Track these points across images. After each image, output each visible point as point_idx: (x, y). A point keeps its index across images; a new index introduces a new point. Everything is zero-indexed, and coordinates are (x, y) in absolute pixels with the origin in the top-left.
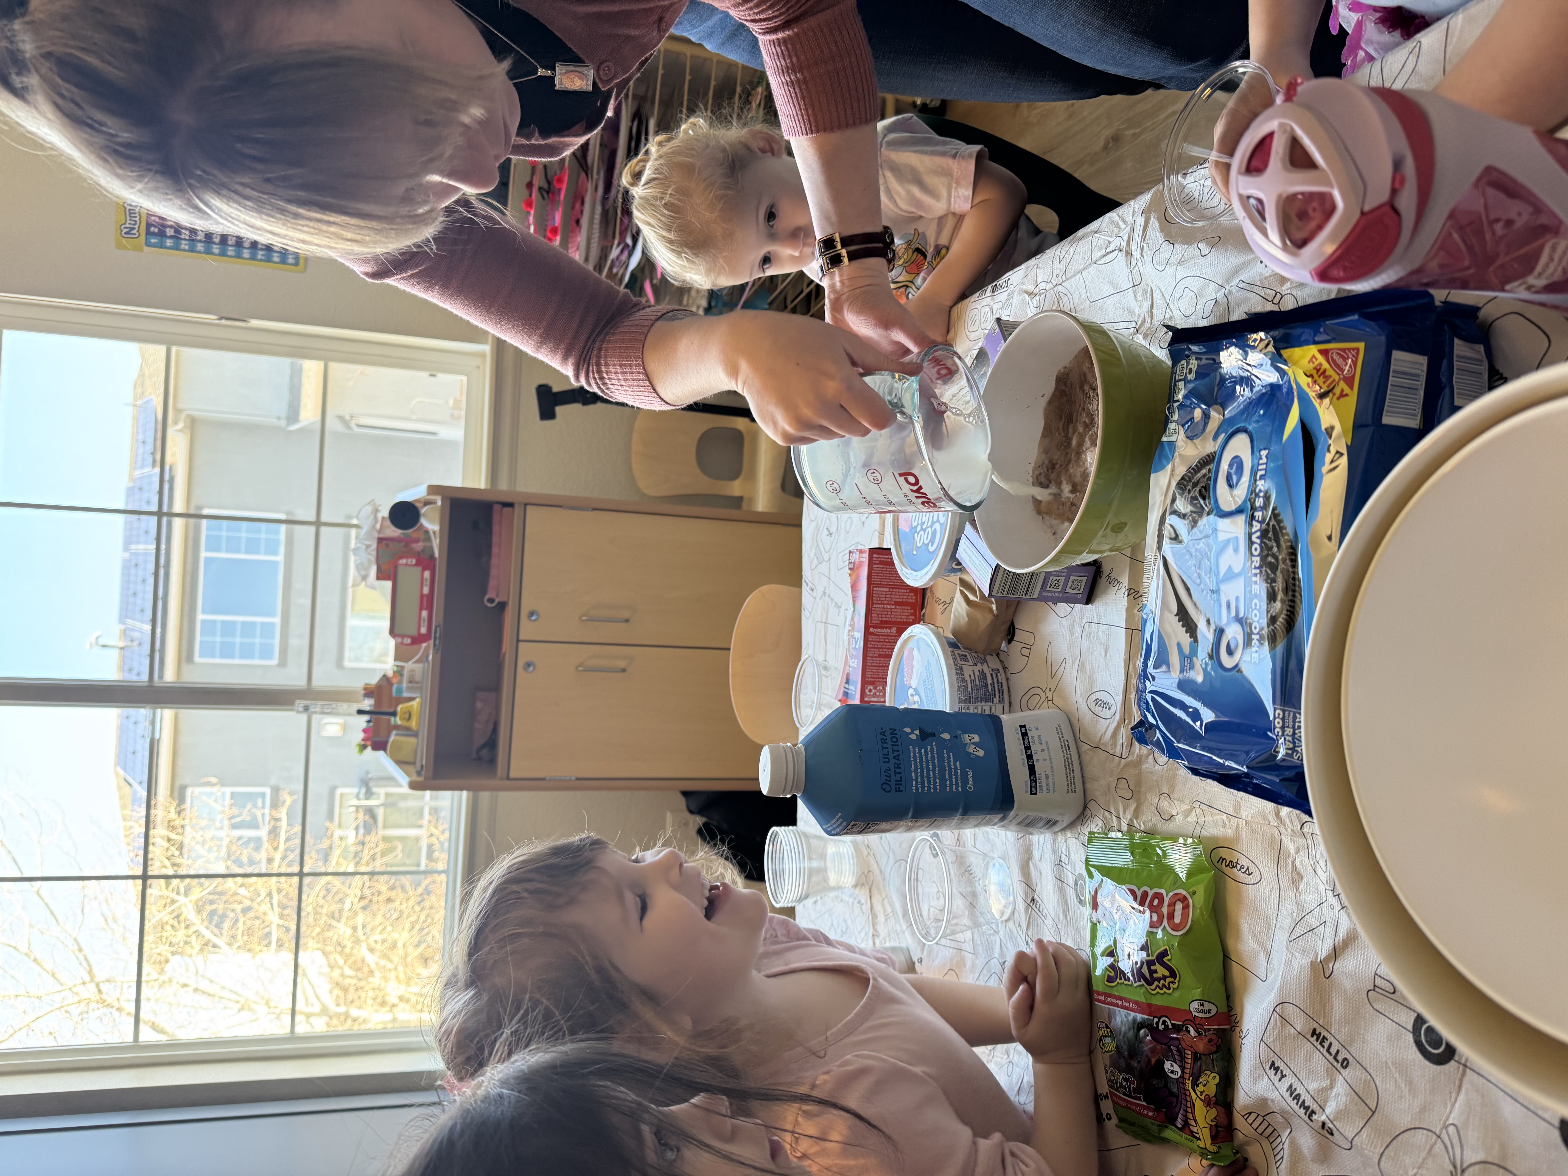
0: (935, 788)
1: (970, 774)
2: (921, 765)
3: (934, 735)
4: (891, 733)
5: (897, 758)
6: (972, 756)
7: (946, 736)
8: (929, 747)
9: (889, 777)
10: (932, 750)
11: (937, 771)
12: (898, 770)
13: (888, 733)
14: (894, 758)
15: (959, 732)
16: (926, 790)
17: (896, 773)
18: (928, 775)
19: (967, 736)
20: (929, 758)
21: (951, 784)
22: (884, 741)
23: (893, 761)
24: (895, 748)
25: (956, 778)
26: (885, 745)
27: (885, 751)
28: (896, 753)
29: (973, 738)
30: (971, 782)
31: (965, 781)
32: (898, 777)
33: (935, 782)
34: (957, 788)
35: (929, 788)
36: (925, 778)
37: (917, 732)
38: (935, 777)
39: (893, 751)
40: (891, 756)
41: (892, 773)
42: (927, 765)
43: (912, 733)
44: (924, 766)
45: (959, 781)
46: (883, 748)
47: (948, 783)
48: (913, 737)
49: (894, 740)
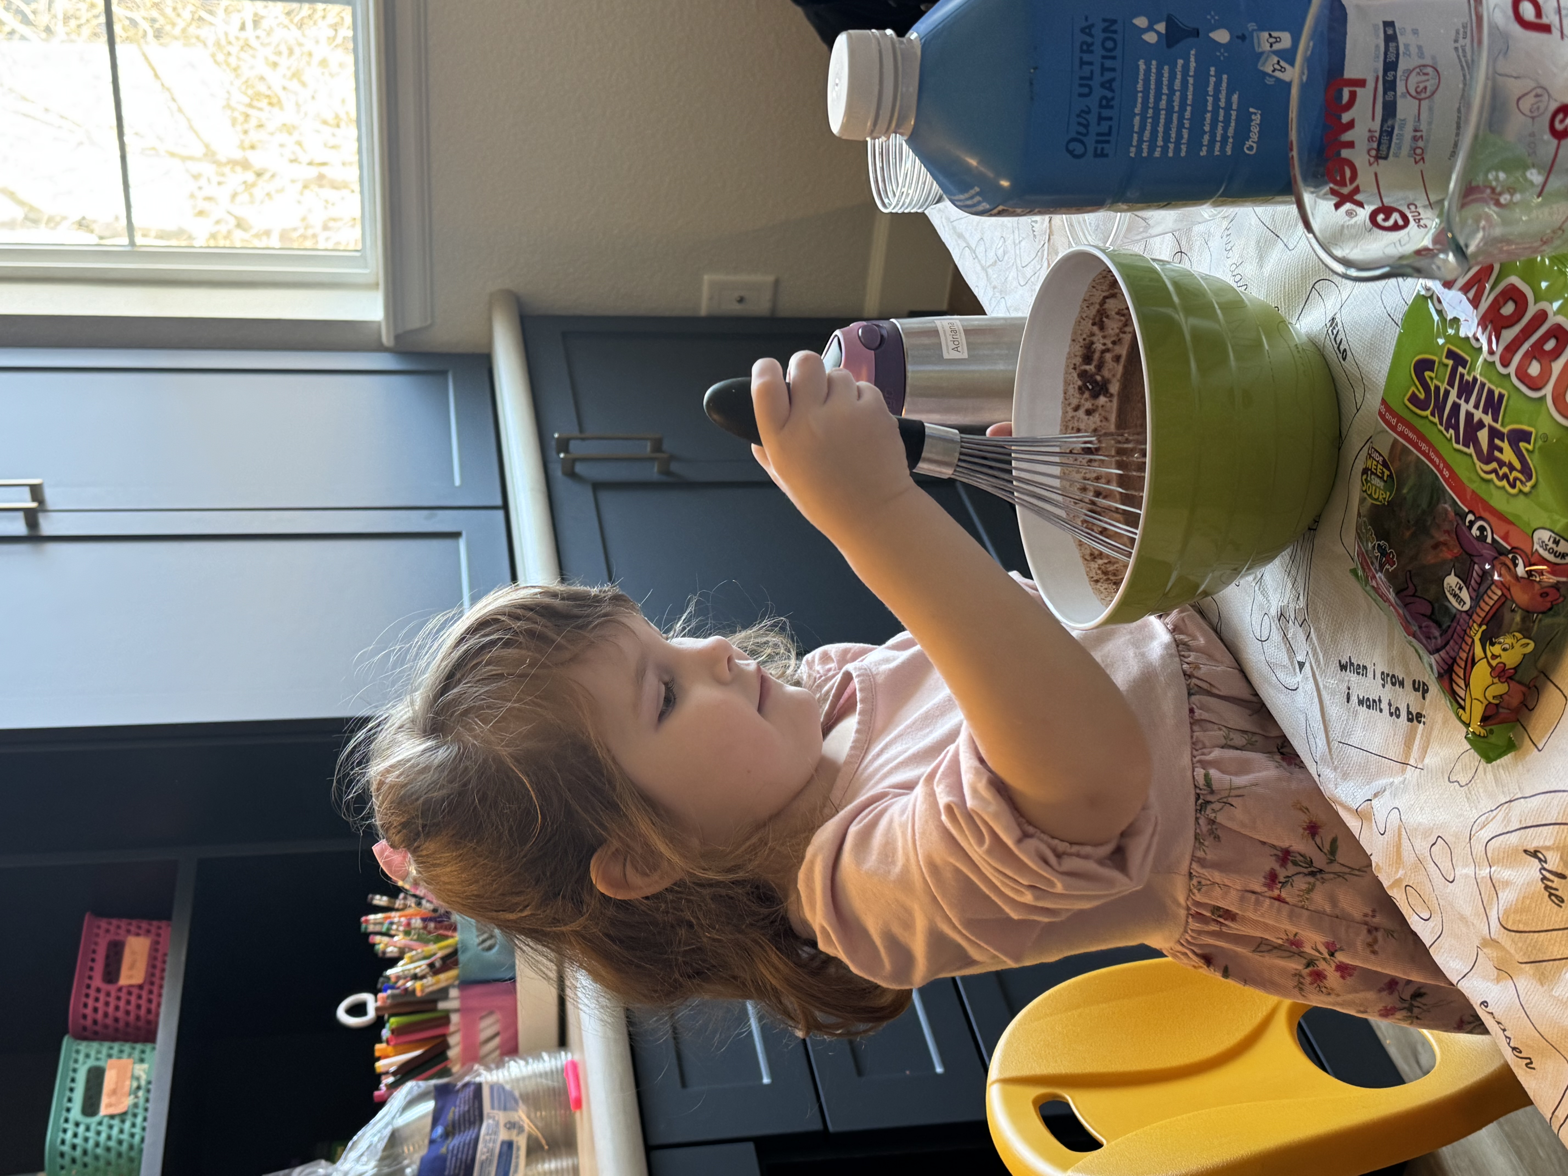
0: (1177, 149)
1: (1257, 119)
2: (1158, 99)
3: (1196, 33)
4: (1105, 30)
5: (1108, 85)
6: (1269, 81)
7: (1222, 36)
8: (1180, 62)
9: (1086, 126)
10: (1186, 67)
11: (1188, 114)
12: (1106, 113)
13: (1097, 31)
14: (1103, 85)
15: (1252, 26)
16: (1157, 154)
17: (1101, 118)
18: (1169, 121)
19: (1265, 35)
20: (1177, 85)
21: (1212, 141)
22: (1087, 48)
23: (1099, 92)
24: (1108, 63)
25: (1225, 129)
26: (1086, 57)
27: (1087, 69)
28: (1108, 75)
29: (1278, 40)
30: (1254, 136)
31: (1243, 133)
32: (1104, 127)
33: (1179, 136)
34: (1223, 148)
35: (1165, 148)
36: (1161, 129)
37: (1161, 27)
38: (1181, 125)
39: (1104, 69)
40: (1096, 83)
41: (1093, 118)
42: (1170, 101)
43: (1150, 28)
44: (1163, 104)
45: (1231, 132)
46: (1082, 63)
47: (1206, 137)
48: (1151, 38)
49: (1109, 44)
